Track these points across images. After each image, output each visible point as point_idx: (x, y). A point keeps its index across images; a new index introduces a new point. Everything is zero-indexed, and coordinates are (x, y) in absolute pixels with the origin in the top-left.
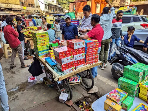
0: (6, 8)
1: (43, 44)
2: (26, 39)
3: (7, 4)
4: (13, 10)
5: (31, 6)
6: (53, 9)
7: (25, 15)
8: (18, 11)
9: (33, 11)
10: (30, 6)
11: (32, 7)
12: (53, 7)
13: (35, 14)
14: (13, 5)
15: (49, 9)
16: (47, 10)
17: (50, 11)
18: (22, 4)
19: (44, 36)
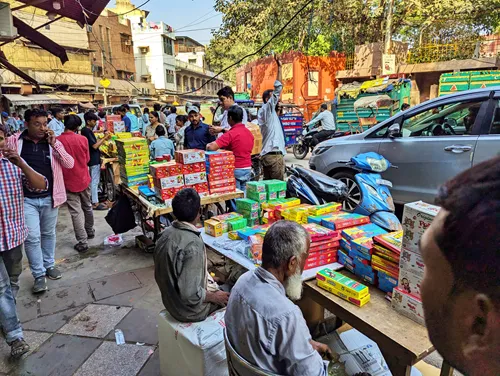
0: (51, 86)
1: (137, 163)
2: (105, 161)
3: (53, 74)
4: (71, 90)
5: (123, 76)
6: (192, 84)
7: (106, 103)
8: (86, 91)
9: (131, 90)
10: (120, 78)
11: (126, 79)
12: (192, 79)
13: (135, 100)
14: (72, 75)
15: (178, 84)
16: (173, 87)
17: (183, 90)
18: (98, 72)
19: (139, 146)
